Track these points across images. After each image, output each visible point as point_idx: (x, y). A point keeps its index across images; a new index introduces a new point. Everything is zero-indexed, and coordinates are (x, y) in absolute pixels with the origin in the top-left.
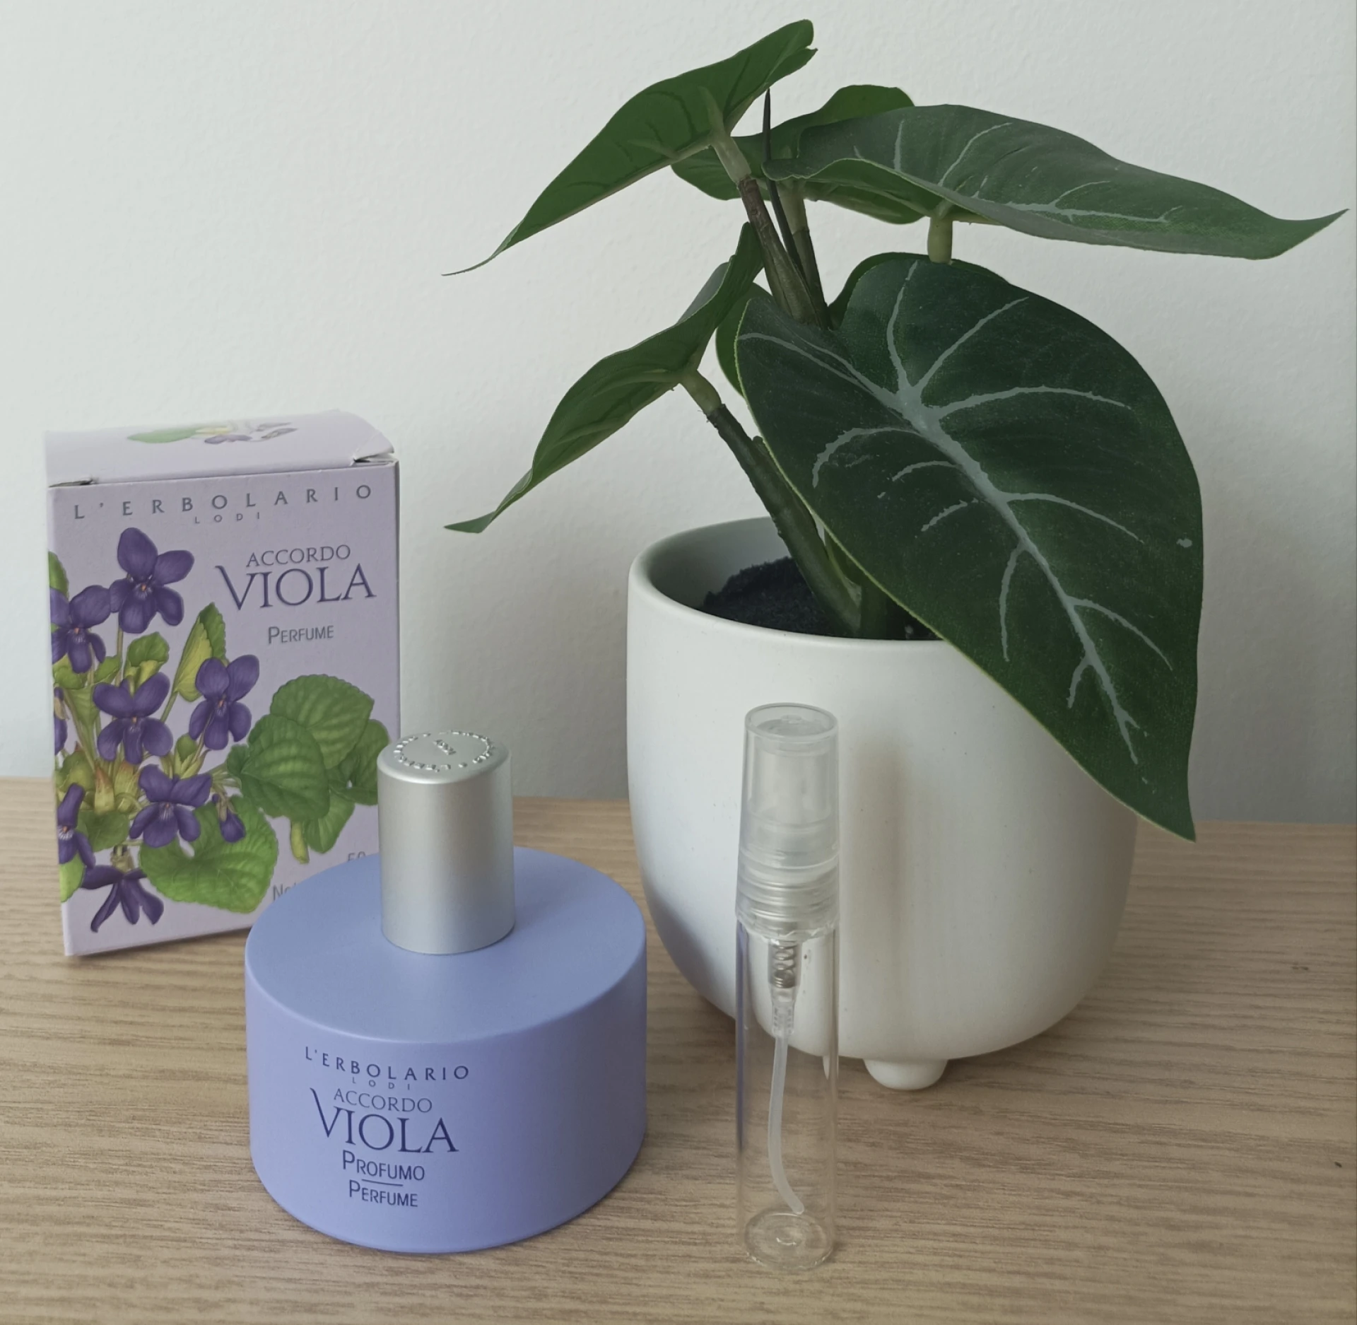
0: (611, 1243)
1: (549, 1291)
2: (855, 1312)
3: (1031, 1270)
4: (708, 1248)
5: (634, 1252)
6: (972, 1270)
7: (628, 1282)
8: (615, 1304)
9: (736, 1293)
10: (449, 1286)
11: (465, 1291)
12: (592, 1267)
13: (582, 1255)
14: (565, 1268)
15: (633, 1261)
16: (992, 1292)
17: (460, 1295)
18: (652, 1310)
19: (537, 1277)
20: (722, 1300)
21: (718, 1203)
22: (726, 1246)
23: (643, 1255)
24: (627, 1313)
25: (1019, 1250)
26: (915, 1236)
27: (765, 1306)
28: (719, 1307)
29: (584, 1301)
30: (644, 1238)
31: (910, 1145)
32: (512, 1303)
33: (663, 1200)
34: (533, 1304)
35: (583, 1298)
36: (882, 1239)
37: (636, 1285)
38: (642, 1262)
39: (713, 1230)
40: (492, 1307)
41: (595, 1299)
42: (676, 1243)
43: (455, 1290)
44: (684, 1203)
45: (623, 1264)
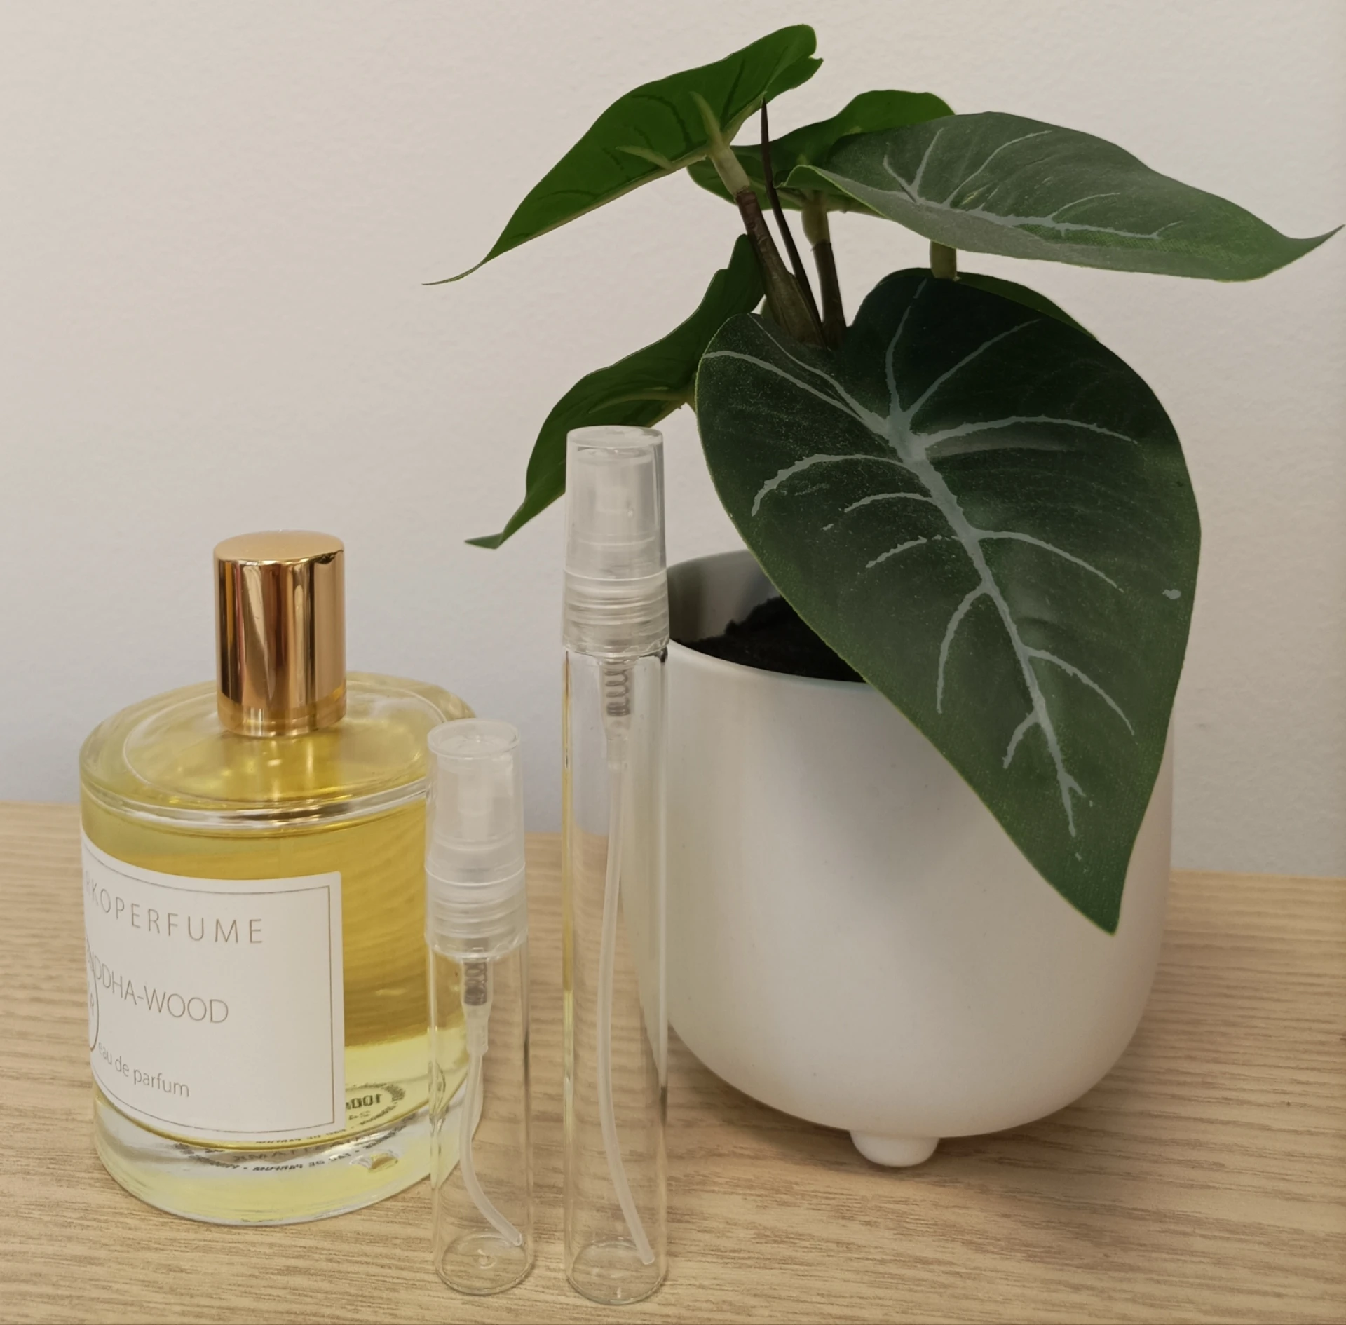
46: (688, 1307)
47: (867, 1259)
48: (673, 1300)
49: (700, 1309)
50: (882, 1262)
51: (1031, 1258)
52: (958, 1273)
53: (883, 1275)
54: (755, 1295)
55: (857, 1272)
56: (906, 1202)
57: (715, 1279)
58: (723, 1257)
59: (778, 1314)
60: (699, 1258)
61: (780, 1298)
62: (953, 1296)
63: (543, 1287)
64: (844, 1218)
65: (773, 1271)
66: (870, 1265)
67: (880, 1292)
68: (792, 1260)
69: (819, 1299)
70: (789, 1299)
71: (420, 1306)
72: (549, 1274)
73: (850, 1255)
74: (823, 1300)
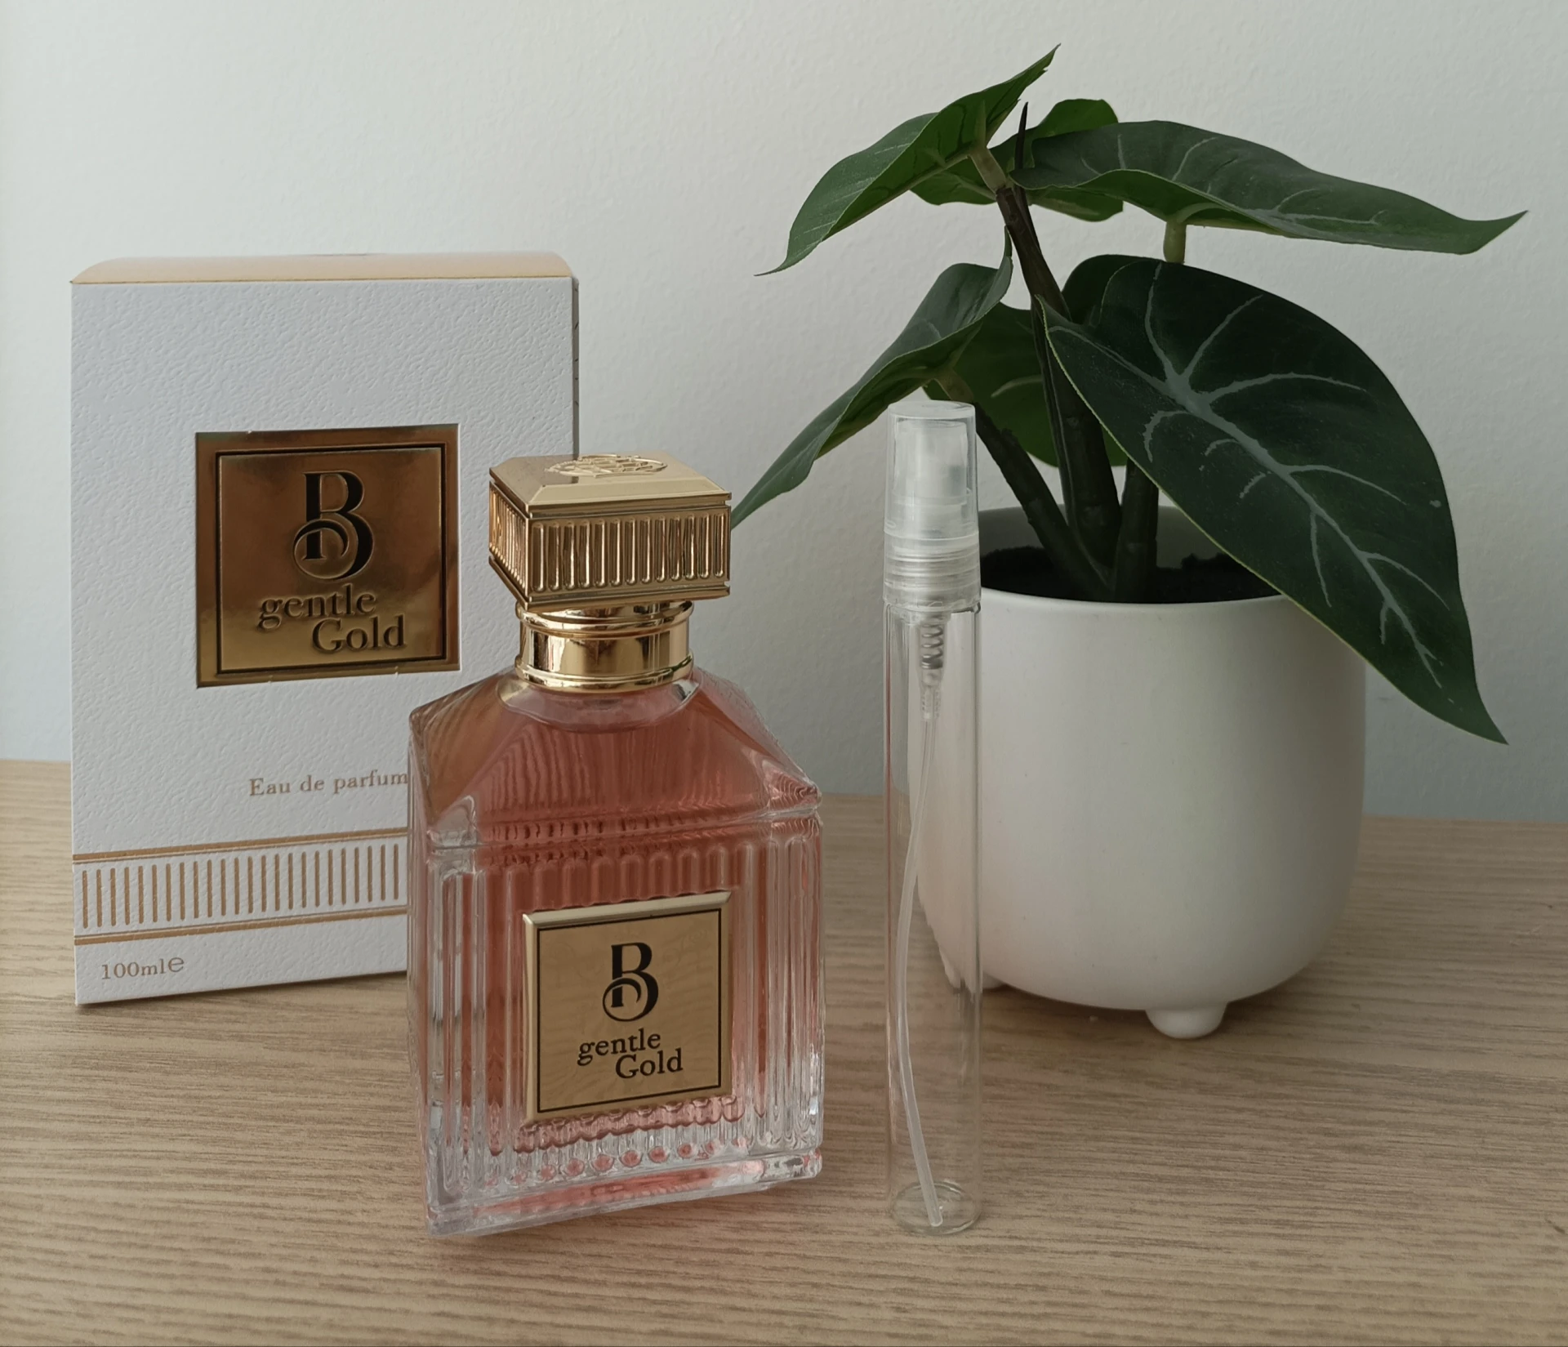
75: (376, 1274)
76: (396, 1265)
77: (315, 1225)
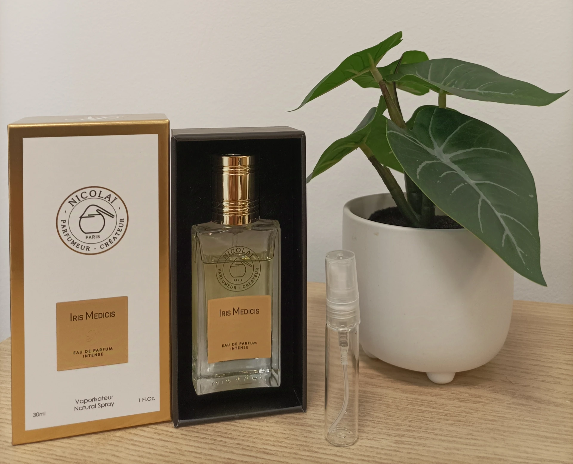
0: (420, 413)
1: (402, 424)
2: (502, 438)
3: (560, 433)
4: (451, 417)
5: (428, 417)
6: (540, 431)
7: (427, 424)
8: (423, 429)
9: (462, 430)
10: (370, 420)
11: (376, 422)
12: (415, 419)
13: (411, 416)
14: (406, 419)
15: (427, 419)
16: (547, 437)
17: (374, 423)
18: (435, 432)
19: (398, 420)
20: (458, 431)
21: (453, 406)
22: (457, 417)
23: (431, 417)
24: (428, 432)
25: (555, 427)
26: (520, 420)
27: (472, 434)
28: (457, 433)
29: (413, 428)
30: (431, 413)
31: (517, 396)
32: (391, 427)
33: (435, 404)
34: (397, 427)
35: (413, 427)
36: (509, 420)
37: (430, 425)
38: (431, 419)
39: (453, 413)
40: (385, 427)
41: (417, 428)
42: (441, 415)
43: (373, 421)
44: (442, 405)
45: (424, 419)
46: (452, 412)
47: (505, 403)
48: (447, 409)
49: (456, 412)
50: (509, 404)
51: (556, 406)
52: (534, 408)
53: (510, 407)
54: (472, 410)
55: (502, 406)
56: (514, 390)
57: (459, 405)
58: (460, 400)
59: (480, 415)
60: (453, 400)
61: (480, 411)
62: (533, 414)
63: (407, 404)
64: (496, 393)
65: (476, 404)
66: (506, 405)
67: (511, 411)
68: (481, 402)
69: (491, 412)
70: (482, 411)
71: (372, 407)
72: (408, 401)
73: (499, 402)
74: (493, 412)
75: (274, 448)
76: (281, 446)
77: (251, 430)
